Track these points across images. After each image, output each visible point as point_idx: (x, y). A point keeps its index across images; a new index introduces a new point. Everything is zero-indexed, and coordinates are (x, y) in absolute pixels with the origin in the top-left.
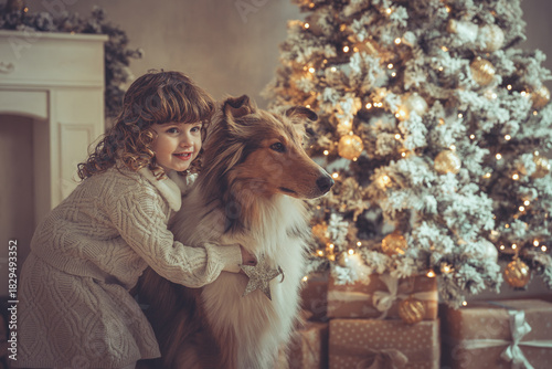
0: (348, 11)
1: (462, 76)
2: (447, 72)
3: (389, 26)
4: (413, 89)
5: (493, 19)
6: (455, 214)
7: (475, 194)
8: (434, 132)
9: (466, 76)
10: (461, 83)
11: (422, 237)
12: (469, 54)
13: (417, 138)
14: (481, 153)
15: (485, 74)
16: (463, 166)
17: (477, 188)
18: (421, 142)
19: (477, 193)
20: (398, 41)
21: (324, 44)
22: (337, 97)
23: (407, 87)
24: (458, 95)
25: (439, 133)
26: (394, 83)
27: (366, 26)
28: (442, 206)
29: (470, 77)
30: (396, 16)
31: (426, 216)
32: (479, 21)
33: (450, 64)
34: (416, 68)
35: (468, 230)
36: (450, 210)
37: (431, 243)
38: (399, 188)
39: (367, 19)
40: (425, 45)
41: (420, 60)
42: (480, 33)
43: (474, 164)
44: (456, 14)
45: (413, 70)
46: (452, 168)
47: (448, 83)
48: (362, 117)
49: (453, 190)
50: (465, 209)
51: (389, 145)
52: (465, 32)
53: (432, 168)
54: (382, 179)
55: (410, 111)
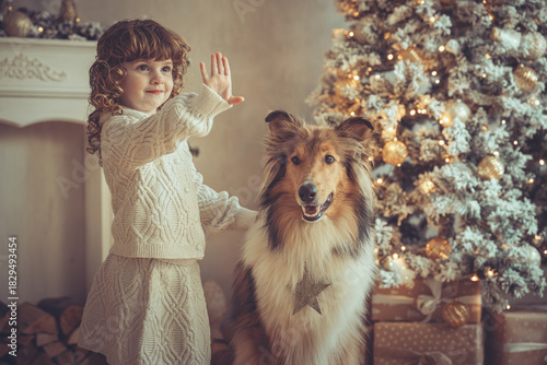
0: (392, 19)
1: (505, 83)
2: (491, 79)
3: (433, 34)
4: (457, 95)
5: (536, 27)
6: (499, 219)
7: (518, 199)
8: (477, 139)
9: (509, 83)
10: (504, 90)
11: (466, 241)
12: (513, 61)
13: (461, 143)
14: (524, 158)
15: (528, 81)
16: (506, 172)
17: (520, 193)
18: (465, 148)
19: (521, 199)
20: (442, 49)
21: (368, 52)
22: (381, 104)
23: (450, 94)
24: (502, 102)
25: (482, 139)
26: (438, 91)
27: (410, 34)
28: (485, 210)
29: (514, 84)
30: (439, 24)
31: (469, 220)
32: (522, 29)
33: (494, 72)
34: (460, 75)
35: (512, 235)
36: (493, 214)
37: (475, 248)
38: (442, 193)
39: (411, 27)
40: (468, 53)
41: (464, 67)
42: (523, 41)
43: (517, 170)
44: (500, 21)
45: (457, 77)
46: (495, 173)
47: (492, 90)
48: (406, 123)
49: (496, 195)
50: (508, 214)
51: (433, 151)
52: (509, 39)
53: (475, 174)
54: (426, 185)
55: (454, 118)
